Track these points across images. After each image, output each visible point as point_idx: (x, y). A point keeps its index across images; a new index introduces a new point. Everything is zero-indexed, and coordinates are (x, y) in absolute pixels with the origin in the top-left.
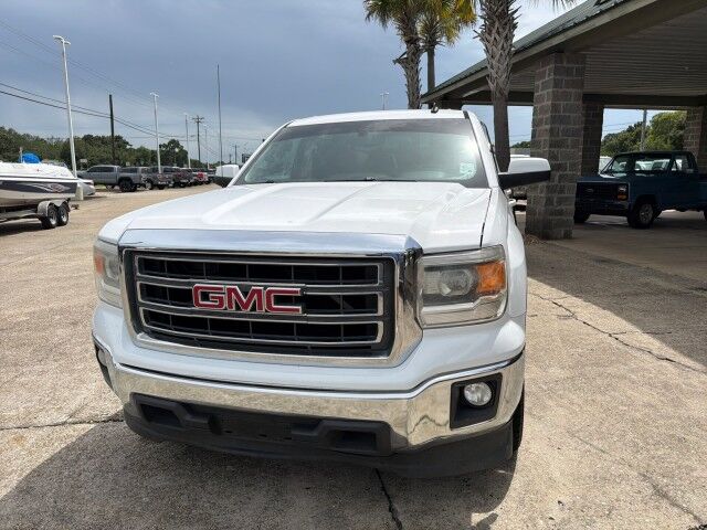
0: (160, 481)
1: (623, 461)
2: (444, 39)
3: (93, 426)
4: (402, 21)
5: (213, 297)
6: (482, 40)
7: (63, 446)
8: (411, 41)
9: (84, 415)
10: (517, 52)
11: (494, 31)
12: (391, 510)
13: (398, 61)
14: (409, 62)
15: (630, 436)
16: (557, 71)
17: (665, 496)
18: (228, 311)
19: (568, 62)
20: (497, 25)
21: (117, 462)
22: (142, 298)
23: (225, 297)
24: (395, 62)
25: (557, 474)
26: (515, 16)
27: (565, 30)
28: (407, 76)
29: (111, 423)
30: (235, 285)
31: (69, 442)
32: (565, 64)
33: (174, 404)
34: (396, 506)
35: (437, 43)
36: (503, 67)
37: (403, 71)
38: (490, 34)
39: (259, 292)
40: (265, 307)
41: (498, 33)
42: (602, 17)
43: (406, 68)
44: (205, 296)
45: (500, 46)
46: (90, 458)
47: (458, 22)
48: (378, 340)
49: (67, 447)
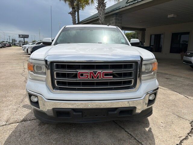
0: (55, 136)
1: (167, 111)
2: (81, 8)
3: (18, 124)
4: (71, 2)
5: (84, 75)
6: (97, 9)
7: (11, 132)
8: (73, 8)
9: (11, 121)
10: (106, 14)
11: (101, 7)
12: (126, 131)
13: (70, 13)
14: (73, 14)
15: (165, 105)
16: (116, 19)
17: (180, 117)
18: (89, 80)
19: (119, 17)
20: (101, 5)
21: (35, 133)
22: (56, 77)
23: (89, 75)
24: (69, 13)
25: (156, 116)
26: (106, 4)
27: (119, 9)
28: (72, 17)
29: (23, 122)
30: (92, 71)
31: (13, 130)
32: (118, 18)
33: (70, 110)
34: (126, 130)
35: (80, 9)
36: (103, 17)
37: (71, 16)
38: (100, 8)
39: (100, 73)
40: (102, 77)
41: (102, 8)
42: (129, 6)
43: (72, 15)
44: (82, 75)
45: (102, 11)
46: (25, 134)
47: (85, 4)
48: (132, 85)
49: (13, 132)
